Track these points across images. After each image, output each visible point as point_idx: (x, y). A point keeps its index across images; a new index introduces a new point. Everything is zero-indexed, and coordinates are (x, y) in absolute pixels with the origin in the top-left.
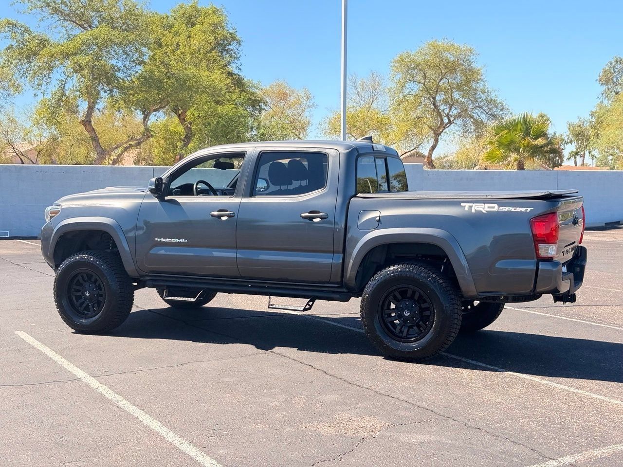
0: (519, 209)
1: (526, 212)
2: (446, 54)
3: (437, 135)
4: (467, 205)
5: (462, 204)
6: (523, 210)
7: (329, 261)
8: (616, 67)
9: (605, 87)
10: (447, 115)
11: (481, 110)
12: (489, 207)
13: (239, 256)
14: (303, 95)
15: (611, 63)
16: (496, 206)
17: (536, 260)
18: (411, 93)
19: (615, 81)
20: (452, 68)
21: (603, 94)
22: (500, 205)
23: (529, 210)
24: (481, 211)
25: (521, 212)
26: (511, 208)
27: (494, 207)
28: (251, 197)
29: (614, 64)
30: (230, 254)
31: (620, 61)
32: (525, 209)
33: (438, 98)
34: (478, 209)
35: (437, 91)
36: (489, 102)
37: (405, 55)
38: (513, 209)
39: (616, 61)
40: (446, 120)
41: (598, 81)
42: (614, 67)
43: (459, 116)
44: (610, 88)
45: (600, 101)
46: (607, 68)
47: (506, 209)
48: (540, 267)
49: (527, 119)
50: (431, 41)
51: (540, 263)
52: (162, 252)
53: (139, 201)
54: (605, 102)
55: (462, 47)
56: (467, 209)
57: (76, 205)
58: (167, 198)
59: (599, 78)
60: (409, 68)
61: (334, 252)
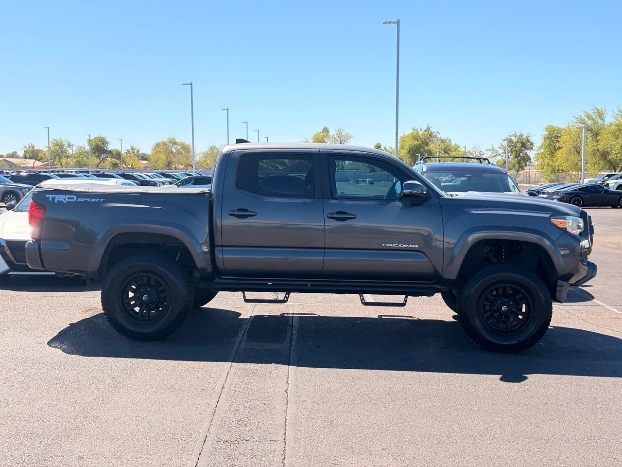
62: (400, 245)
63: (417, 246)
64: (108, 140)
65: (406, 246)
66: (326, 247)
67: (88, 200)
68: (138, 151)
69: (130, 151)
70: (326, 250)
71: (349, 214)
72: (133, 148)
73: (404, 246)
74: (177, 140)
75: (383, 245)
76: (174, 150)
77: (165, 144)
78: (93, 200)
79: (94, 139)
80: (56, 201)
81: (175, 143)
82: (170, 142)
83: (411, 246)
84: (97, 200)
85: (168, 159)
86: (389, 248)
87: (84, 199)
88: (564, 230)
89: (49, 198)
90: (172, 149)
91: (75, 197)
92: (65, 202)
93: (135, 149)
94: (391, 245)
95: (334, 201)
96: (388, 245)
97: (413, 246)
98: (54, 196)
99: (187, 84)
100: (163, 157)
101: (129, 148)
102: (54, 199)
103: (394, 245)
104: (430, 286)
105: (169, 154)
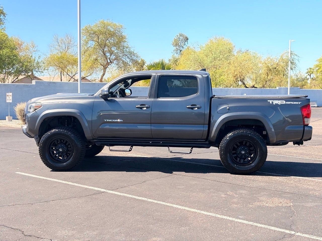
0: (295, 103)
1: (298, 104)
2: (109, 27)
3: (105, 68)
4: (271, 101)
5: (268, 101)
6: (297, 103)
7: (202, 129)
8: (180, 38)
9: (175, 48)
10: (109, 59)
11: (127, 57)
12: (281, 102)
13: (152, 128)
14: (31, 45)
15: (178, 36)
16: (284, 101)
17: (303, 126)
18: (91, 47)
19: (180, 45)
20: (112, 35)
21: (174, 51)
22: (286, 101)
23: (299, 103)
24: (278, 104)
25: (296, 104)
26: (291, 102)
27: (283, 102)
28: (158, 98)
29: (179, 36)
30: (147, 127)
31: (182, 35)
32: (298, 103)
33: (105, 50)
34: (276, 103)
35: (105, 46)
36: (131, 53)
37: (88, 26)
38: (292, 103)
39: (180, 35)
40: (109, 61)
41: (172, 45)
42: (179, 38)
43: (115, 59)
44: (177, 48)
45: (173, 54)
46: (176, 38)
47: (289, 103)
48: (305, 129)
49: (163, 62)
50: (101, 20)
51: (305, 127)
52: (107, 127)
53: (93, 100)
54: (176, 55)
55: (117, 24)
56: (271, 103)
57: (52, 102)
58: (109, 99)
59: (172, 43)
60: (90, 34)
61: (204, 124)
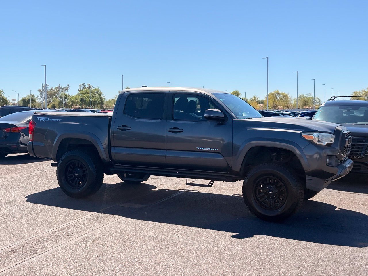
62: (208, 149)
63: (217, 150)
64: (240, 92)
65: (211, 149)
66: (167, 148)
67: (54, 120)
68: (258, 99)
69: (253, 98)
70: (168, 151)
71: (181, 129)
72: (255, 97)
73: (210, 149)
74: (280, 92)
75: (198, 148)
76: (278, 98)
77: (273, 94)
78: (56, 120)
79: (233, 92)
80: (40, 121)
81: (279, 94)
82: (276, 93)
83: (214, 149)
84: (58, 120)
85: (275, 103)
86: (201, 150)
87: (52, 120)
88: (311, 142)
89: (38, 119)
90: (277, 97)
91: (49, 118)
92: (44, 121)
93: (256, 98)
94: (203, 149)
95: (173, 121)
96: (201, 149)
97: (215, 150)
98: (40, 118)
99: (265, 58)
100: (271, 102)
101: (253, 97)
102: (40, 119)
103: (204, 149)
104: (228, 175)
105: (275, 100)
